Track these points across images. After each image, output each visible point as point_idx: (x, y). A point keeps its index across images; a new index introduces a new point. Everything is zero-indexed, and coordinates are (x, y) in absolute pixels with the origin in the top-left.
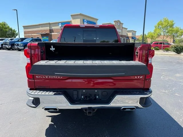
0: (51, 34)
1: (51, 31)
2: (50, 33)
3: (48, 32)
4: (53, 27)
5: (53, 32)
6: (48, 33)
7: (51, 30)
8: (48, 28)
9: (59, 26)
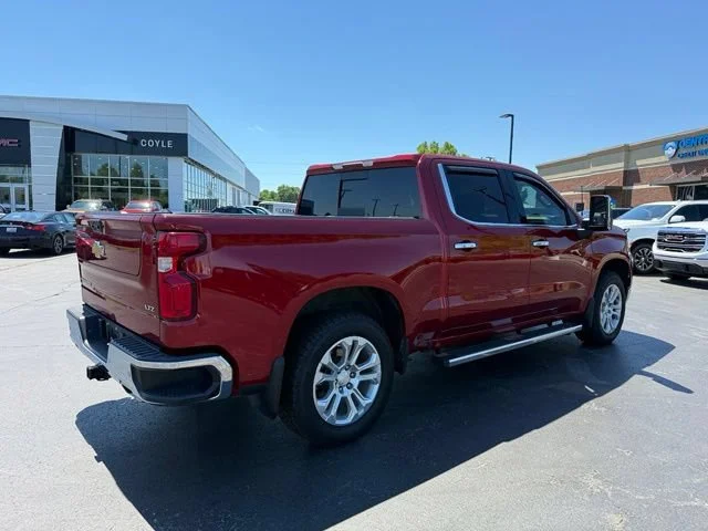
0: (629, 188)
1: (631, 176)
2: (625, 184)
3: (617, 182)
4: (639, 163)
5: (638, 181)
6: (617, 185)
7: (630, 171)
8: (620, 166)
9: (664, 154)
